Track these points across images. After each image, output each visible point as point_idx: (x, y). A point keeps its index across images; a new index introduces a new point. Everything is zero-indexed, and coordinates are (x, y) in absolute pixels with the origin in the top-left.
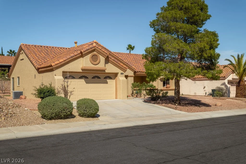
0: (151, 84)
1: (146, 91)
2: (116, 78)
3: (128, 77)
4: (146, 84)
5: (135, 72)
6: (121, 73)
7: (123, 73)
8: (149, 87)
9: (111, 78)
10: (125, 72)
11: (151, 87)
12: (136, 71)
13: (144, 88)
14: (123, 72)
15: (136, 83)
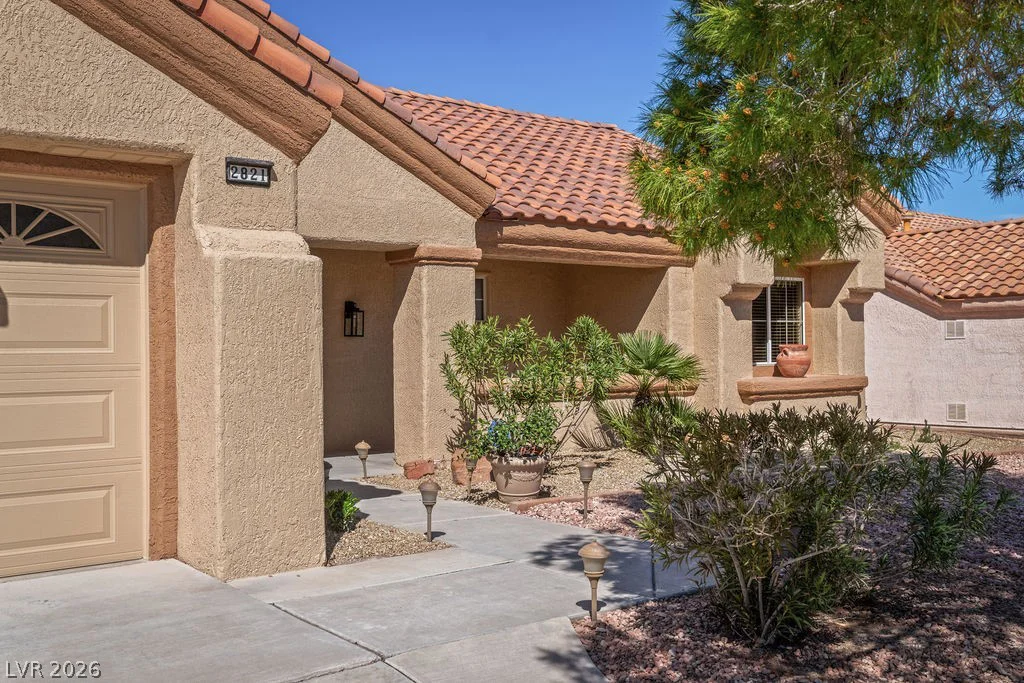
0: (654, 340)
1: (602, 413)
2: (158, 234)
3: (417, 262)
4: (601, 340)
5: (490, 220)
6: (231, 163)
7: (268, 168)
8: (633, 372)
9: (80, 241)
10: (297, 156)
11: (650, 367)
12: (507, 211)
13: (580, 372)
14: (261, 151)
15: (501, 326)
